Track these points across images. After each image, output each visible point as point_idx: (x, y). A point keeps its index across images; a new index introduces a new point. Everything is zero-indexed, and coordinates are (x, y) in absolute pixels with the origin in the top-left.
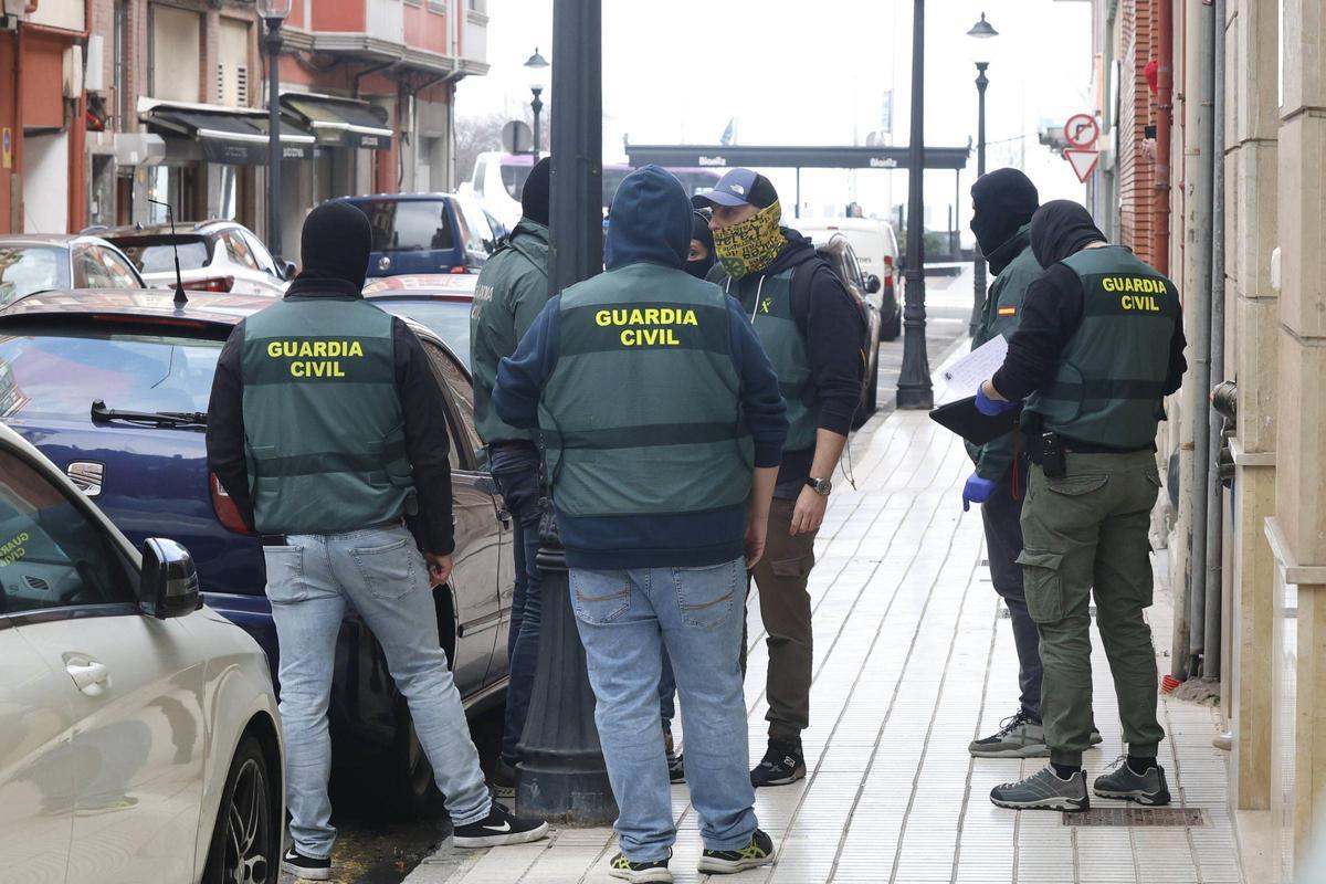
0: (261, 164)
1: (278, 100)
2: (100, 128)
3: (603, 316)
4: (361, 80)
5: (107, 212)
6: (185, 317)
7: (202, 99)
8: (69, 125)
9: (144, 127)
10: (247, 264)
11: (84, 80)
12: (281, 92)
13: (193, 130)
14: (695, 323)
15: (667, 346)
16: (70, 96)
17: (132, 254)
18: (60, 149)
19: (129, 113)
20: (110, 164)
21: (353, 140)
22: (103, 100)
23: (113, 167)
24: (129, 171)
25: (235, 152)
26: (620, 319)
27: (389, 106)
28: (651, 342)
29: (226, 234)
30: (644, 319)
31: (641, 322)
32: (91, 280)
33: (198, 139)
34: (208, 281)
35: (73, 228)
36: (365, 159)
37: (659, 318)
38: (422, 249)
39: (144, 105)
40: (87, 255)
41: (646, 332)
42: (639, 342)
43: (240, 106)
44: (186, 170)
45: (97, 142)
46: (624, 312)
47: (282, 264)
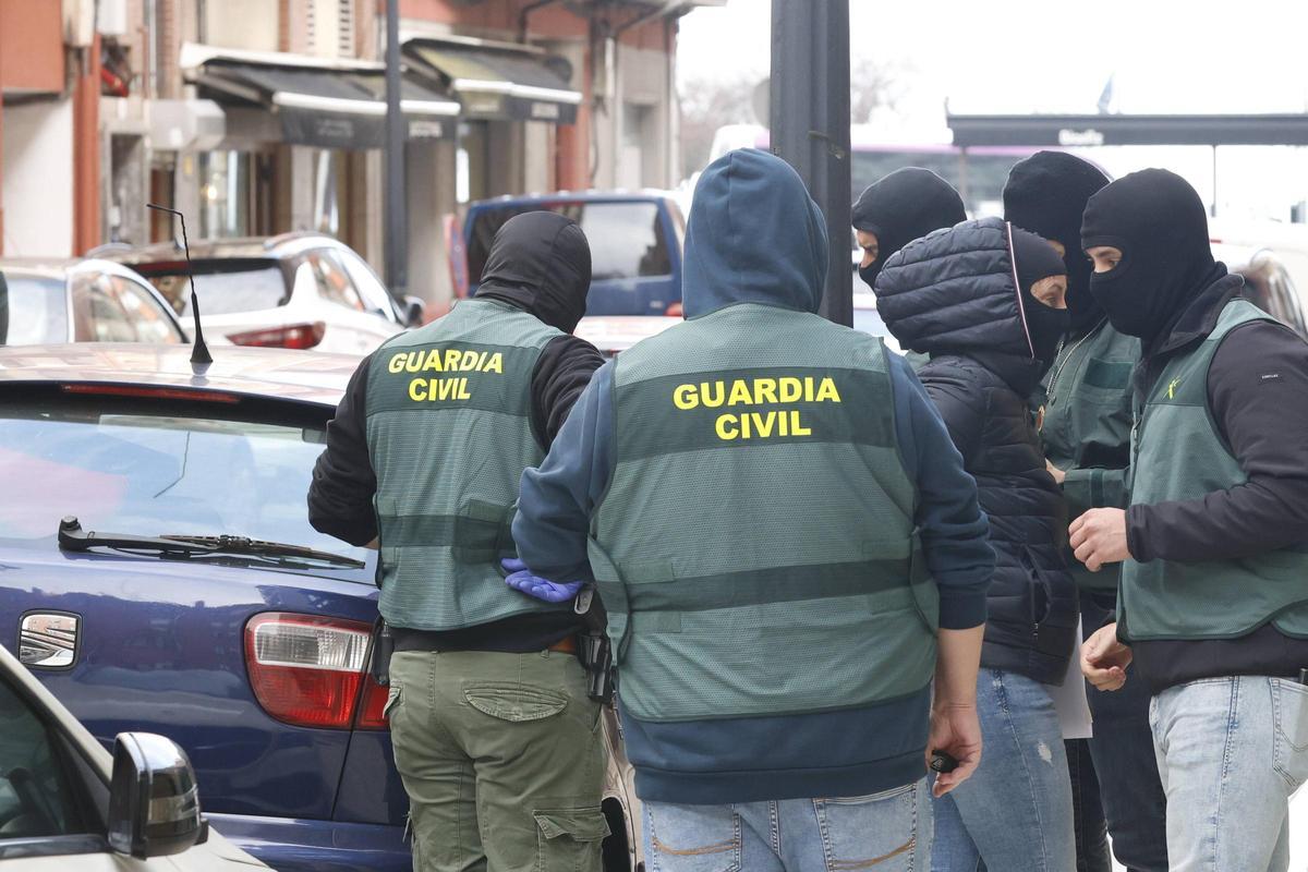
0: (374, 146)
1: (398, 48)
2: (122, 92)
3: (686, 393)
4: (532, 17)
5: (134, 223)
6: (208, 386)
7: (283, 46)
8: (73, 86)
9: (191, 91)
10: (346, 303)
11: (96, 19)
12: (405, 36)
13: (268, 94)
14: (836, 398)
15: (790, 439)
16: (75, 44)
17: (168, 288)
18: (59, 125)
19: (168, 69)
20: (138, 147)
21: (519, 109)
22: (127, 49)
23: (142, 154)
24: (169, 158)
25: (333, 128)
26: (713, 396)
27: (575, 55)
28: (765, 432)
29: (314, 257)
30: (752, 395)
31: (748, 401)
32: (102, 329)
33: (274, 109)
34: (285, 330)
35: (80, 251)
36: (537, 141)
37: (777, 393)
38: (622, 276)
39: (191, 57)
40: (95, 290)
41: (756, 417)
42: (746, 434)
43: (341, 56)
44: (259, 157)
45: (117, 114)
46: (720, 386)
47: (402, 303)
